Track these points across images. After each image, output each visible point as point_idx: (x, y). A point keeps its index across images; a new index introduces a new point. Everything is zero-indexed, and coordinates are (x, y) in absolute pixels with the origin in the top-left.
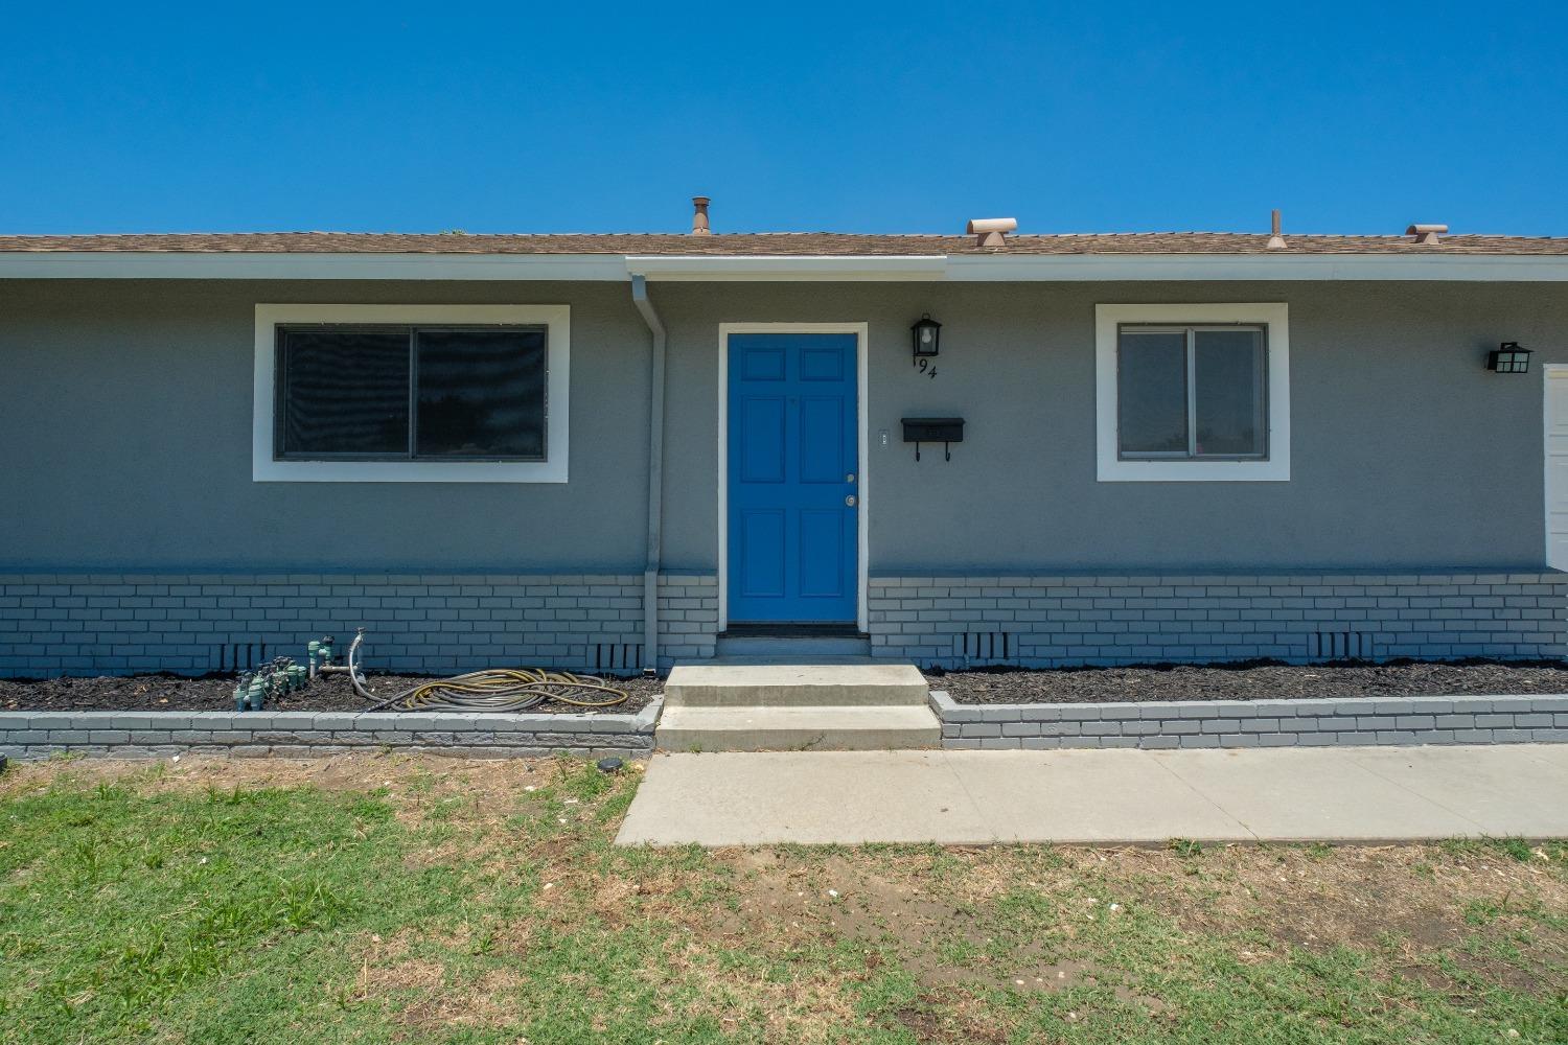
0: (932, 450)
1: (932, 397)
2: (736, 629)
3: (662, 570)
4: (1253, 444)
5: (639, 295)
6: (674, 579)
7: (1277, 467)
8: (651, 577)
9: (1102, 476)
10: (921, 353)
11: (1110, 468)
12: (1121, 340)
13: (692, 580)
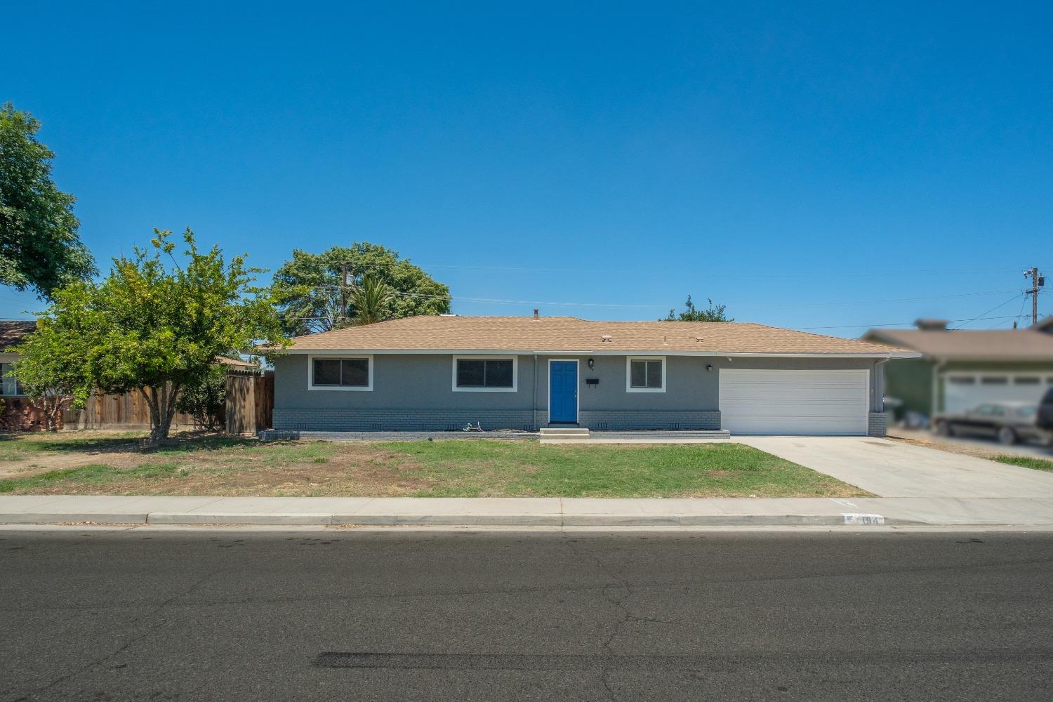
0: (592, 386)
1: (593, 376)
2: (551, 422)
3: (537, 410)
4: (659, 385)
5: (536, 357)
6: (539, 412)
7: (663, 390)
8: (535, 411)
9: (627, 391)
10: (590, 366)
11: (629, 390)
12: (632, 363)
13: (543, 412)
